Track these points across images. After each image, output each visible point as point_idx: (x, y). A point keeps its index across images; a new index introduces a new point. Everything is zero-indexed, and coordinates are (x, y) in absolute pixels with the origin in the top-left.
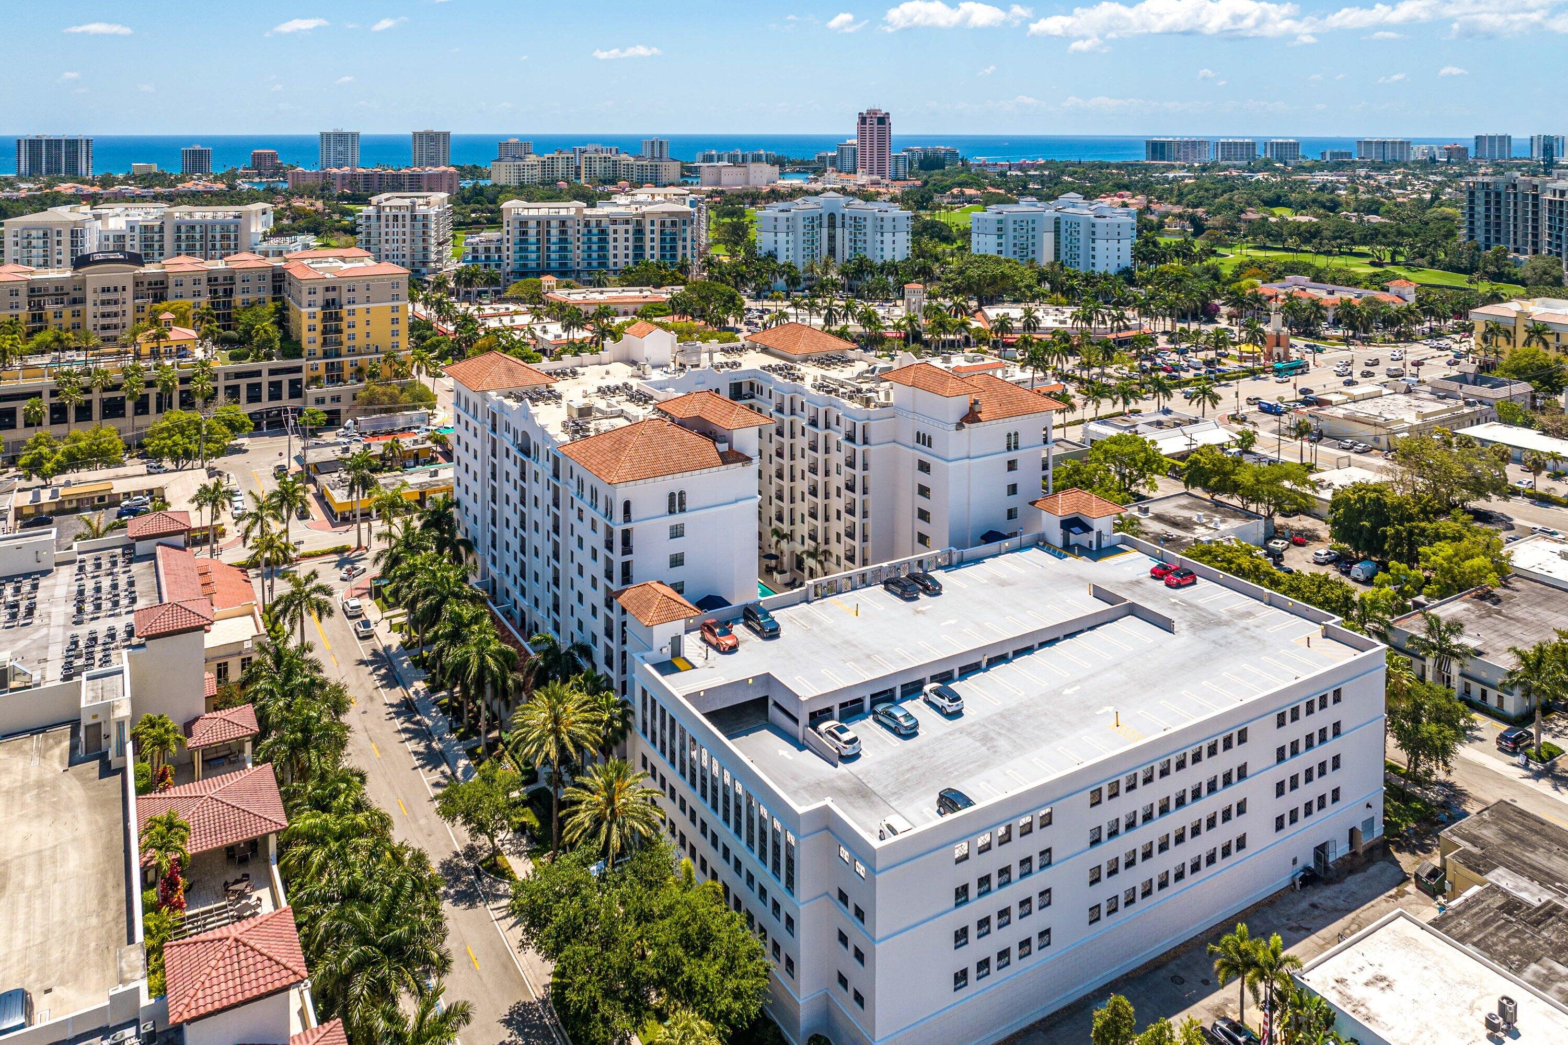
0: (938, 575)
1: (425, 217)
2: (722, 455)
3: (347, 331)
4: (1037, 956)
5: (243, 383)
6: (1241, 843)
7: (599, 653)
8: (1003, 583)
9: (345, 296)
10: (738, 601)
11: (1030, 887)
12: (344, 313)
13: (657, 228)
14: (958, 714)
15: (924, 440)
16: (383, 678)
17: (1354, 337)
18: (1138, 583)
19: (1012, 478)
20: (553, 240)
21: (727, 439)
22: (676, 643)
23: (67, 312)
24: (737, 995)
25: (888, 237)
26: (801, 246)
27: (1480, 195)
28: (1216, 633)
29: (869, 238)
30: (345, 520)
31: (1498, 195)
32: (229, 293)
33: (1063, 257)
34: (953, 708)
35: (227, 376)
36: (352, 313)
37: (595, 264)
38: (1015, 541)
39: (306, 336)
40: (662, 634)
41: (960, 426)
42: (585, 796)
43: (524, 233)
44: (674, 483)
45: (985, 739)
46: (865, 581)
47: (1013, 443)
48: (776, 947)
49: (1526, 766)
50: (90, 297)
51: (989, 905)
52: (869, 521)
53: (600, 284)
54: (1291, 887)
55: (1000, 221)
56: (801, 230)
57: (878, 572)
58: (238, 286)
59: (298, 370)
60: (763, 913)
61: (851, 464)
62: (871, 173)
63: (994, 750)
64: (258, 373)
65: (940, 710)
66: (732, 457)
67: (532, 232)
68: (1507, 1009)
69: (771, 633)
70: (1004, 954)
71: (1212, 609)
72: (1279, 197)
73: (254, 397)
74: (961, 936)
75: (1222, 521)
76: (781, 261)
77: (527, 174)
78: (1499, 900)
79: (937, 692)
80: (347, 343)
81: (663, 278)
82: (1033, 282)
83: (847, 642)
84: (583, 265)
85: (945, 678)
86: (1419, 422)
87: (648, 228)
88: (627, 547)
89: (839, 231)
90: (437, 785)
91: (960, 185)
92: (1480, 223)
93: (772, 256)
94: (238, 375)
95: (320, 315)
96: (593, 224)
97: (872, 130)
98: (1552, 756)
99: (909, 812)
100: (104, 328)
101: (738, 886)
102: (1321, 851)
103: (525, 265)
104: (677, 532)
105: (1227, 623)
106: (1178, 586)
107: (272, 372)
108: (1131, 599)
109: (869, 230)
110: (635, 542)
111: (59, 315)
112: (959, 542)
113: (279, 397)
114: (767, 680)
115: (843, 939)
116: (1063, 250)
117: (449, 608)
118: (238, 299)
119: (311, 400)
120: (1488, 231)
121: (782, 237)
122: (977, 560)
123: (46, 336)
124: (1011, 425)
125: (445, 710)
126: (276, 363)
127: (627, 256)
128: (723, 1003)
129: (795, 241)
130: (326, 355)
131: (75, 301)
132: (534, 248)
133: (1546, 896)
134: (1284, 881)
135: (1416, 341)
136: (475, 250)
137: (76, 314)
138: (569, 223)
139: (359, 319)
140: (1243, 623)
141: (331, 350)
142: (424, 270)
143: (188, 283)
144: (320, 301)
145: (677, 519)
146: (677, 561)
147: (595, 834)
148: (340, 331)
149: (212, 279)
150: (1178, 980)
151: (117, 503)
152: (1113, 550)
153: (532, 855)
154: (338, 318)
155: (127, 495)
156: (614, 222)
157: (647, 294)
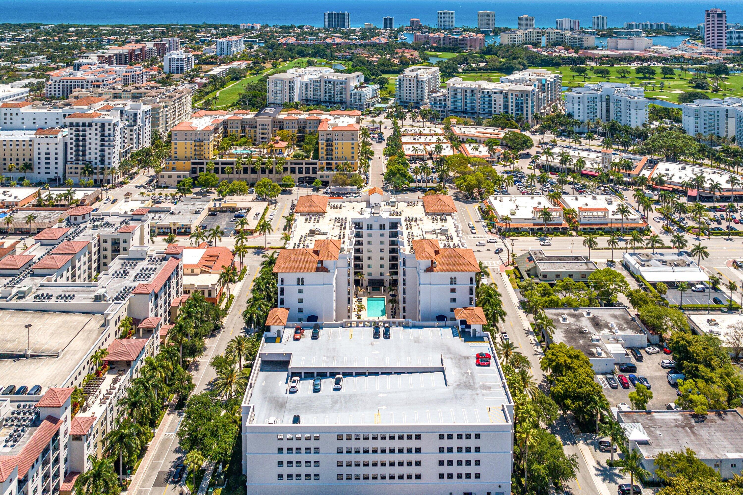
1: (422, 81)
2: (317, 268)
3: (335, 151)
4: (313, 481)
5: (297, 167)
6: (418, 477)
9: (334, 138)
12: (334, 144)
13: (514, 97)
14: (338, 390)
18: (466, 358)
19: (453, 296)
20: (468, 98)
22: (279, 332)
23: (252, 131)
26: (586, 111)
28: (462, 392)
29: (623, 111)
32: (304, 127)
35: (291, 164)
36: (337, 144)
37: (486, 110)
38: (443, 323)
40: (274, 329)
41: (425, 271)
43: (456, 94)
44: (300, 275)
45: (336, 402)
47: (453, 281)
50: (258, 127)
55: (697, 110)
56: (586, 104)
58: (308, 126)
59: (316, 164)
63: (333, 407)
64: (302, 164)
67: (459, 94)
69: (316, 337)
70: (299, 476)
71: (478, 380)
73: (300, 172)
75: (622, 330)
76: (576, 118)
80: (335, 155)
81: (506, 124)
83: (334, 349)
84: (481, 111)
85: (347, 374)
87: (510, 97)
88: (283, 294)
93: (571, 115)
94: (296, 164)
95: (325, 144)
96: (486, 93)
99: (286, 418)
100: (262, 138)
103: (456, 108)
104: (301, 291)
105: (474, 389)
106: (480, 365)
107: (307, 164)
109: (623, 106)
110: (285, 292)
111: (249, 131)
112: (425, 317)
113: (309, 173)
114: (290, 355)
118: (307, 130)
119: (319, 176)
121: (576, 106)
122: (421, 327)
124: (452, 275)
126: (309, 160)
127: (500, 108)
129: (583, 109)
130: (328, 159)
131: (254, 127)
132: (459, 101)
136: (435, 100)
137: (255, 132)
138: (475, 92)
139: (340, 146)
140: (481, 391)
141: (329, 157)
142: (421, 103)
143: (290, 123)
144: (325, 139)
145: (301, 287)
146: (301, 301)
148: (332, 150)
149: (299, 122)
151: (237, 211)
152: (480, 339)
154: (332, 145)
155: (241, 209)
156: (495, 93)
157: (496, 131)
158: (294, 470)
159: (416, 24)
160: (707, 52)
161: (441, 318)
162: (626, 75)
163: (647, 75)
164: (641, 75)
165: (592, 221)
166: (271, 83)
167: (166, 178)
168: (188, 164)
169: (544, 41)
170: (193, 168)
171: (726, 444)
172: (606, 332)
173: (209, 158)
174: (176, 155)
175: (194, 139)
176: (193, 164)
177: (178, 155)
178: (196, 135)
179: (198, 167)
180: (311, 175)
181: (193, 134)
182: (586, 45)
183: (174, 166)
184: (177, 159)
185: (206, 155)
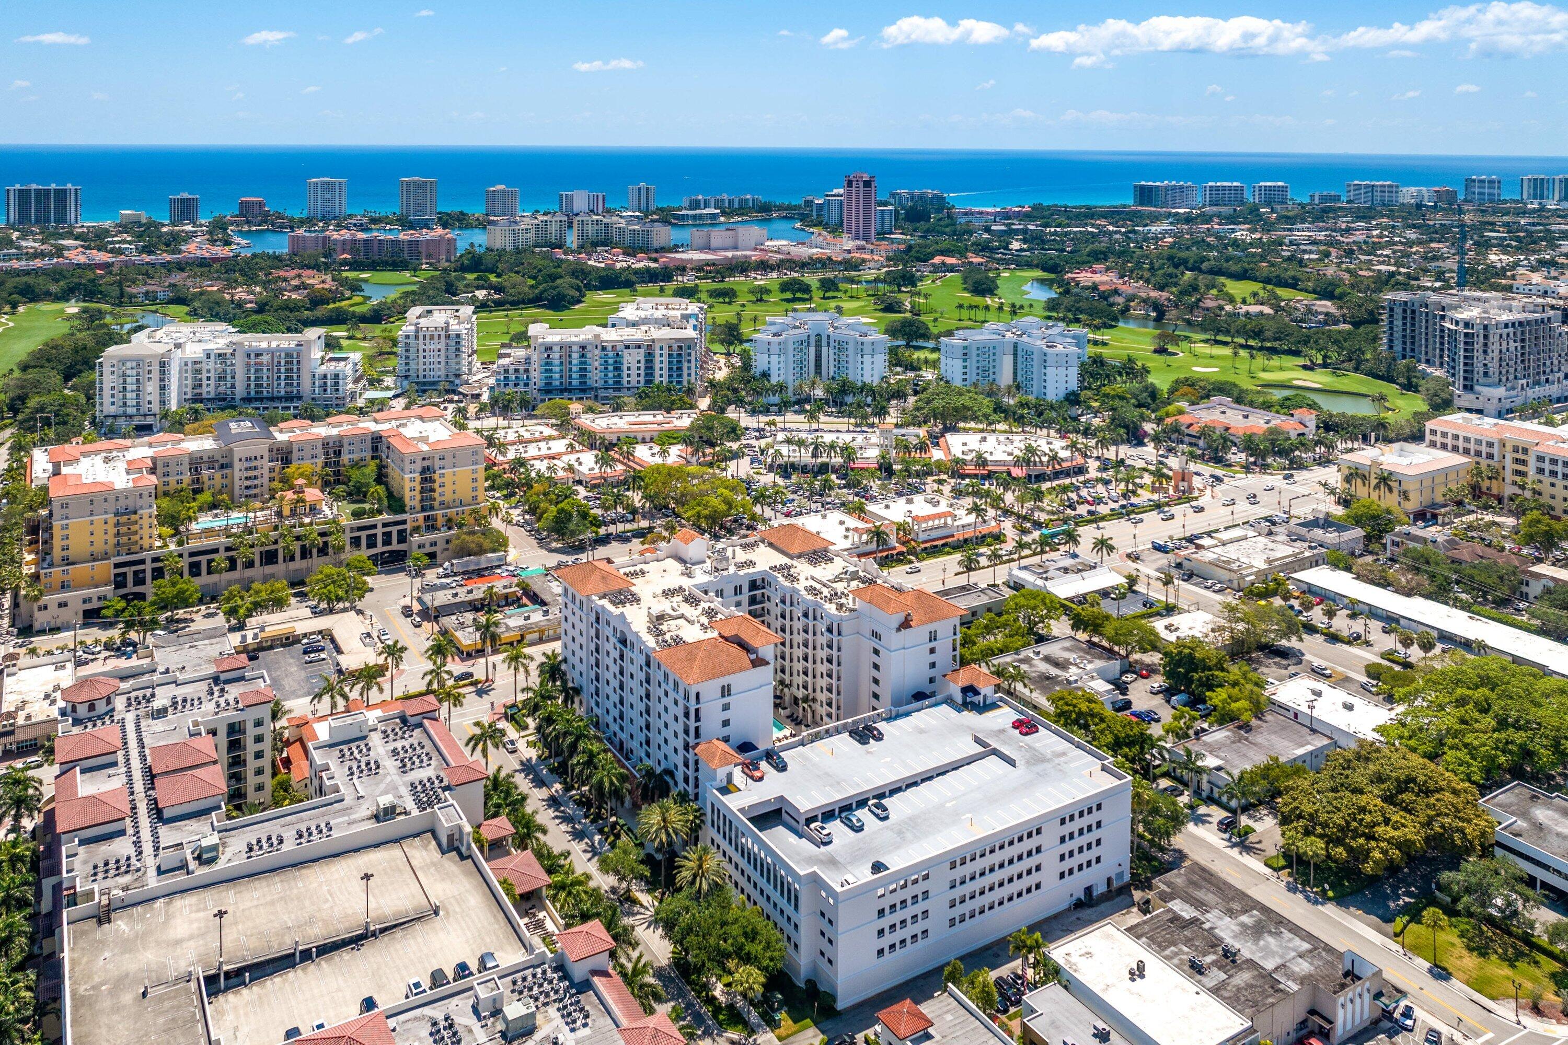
0: (881, 726)
2: (752, 661)
3: (438, 490)
4: (921, 942)
5: (364, 534)
6: (1038, 886)
7: (680, 776)
8: (921, 731)
9: (438, 464)
10: (762, 746)
11: (918, 909)
12: (436, 476)
13: (665, 352)
14: (886, 818)
15: (876, 635)
16: (532, 781)
17: (1255, 463)
18: (1003, 731)
19: (932, 658)
20: (575, 362)
21: (755, 651)
22: (730, 776)
23: (218, 476)
24: (772, 959)
25: (868, 359)
26: (791, 365)
27: (1398, 310)
28: (1040, 768)
29: (850, 359)
30: (469, 655)
31: (1413, 312)
32: (338, 453)
33: (1019, 379)
34: (883, 814)
35: (352, 530)
36: (442, 476)
37: (612, 382)
38: (933, 700)
39: (407, 494)
40: (721, 773)
41: (898, 630)
42: (686, 863)
43: (549, 356)
44: (724, 681)
45: (900, 833)
46: (838, 731)
47: (933, 637)
48: (789, 939)
49: (1229, 840)
50: (237, 465)
51: (896, 918)
52: (842, 682)
53: (618, 408)
54: (1069, 909)
55: (965, 348)
56: (791, 352)
57: (845, 726)
58: (347, 449)
59: (404, 522)
60: (782, 922)
61: (830, 647)
62: (857, 238)
63: (903, 839)
64: (372, 527)
65: (877, 816)
66: (758, 662)
67: (555, 356)
68: (1141, 967)
69: (782, 767)
70: (903, 942)
71: (1042, 750)
72: (1246, 271)
73: (372, 544)
74: (881, 932)
75: (1090, 662)
76: (774, 380)
77: (522, 237)
78: (1170, 915)
79: (876, 806)
80: (439, 499)
81: (673, 402)
82: (989, 411)
83: (826, 774)
84: (600, 384)
85: (881, 796)
86: (1265, 566)
87: (658, 352)
88: (698, 719)
89: (824, 350)
90: (585, 851)
91: (943, 253)
92: (1398, 335)
93: (766, 375)
94: (360, 529)
95: (418, 479)
96: (610, 348)
97: (858, 193)
98: (1246, 833)
99: (857, 872)
100: (247, 488)
101: (769, 909)
102: (1088, 890)
103: (551, 384)
104: (726, 707)
105: (1048, 761)
106: (1026, 734)
107: (385, 525)
108: (994, 745)
109: (851, 352)
110: (702, 714)
111: (211, 478)
112: (897, 702)
113: (390, 543)
114: (782, 798)
115: (823, 934)
116: (1019, 373)
117: (581, 746)
118: (345, 458)
119: (415, 546)
120: (1404, 343)
121: (774, 359)
122: (908, 714)
123: (206, 497)
124: (932, 627)
125: (579, 803)
126: (385, 517)
127: (639, 375)
128: (765, 963)
129: (786, 362)
130: (423, 509)
131: (222, 467)
132: (557, 369)
133: (1195, 914)
134: (1064, 906)
135: (1306, 468)
136: (506, 371)
137: (224, 477)
138: (588, 348)
139: (448, 480)
140: (1057, 761)
141: (427, 505)
142: (457, 382)
143: (304, 448)
144: (419, 469)
145: (727, 700)
146: (726, 723)
147: (693, 883)
148: (433, 490)
149: (326, 443)
150: (997, 955)
151: (299, 641)
152: (994, 706)
153: (649, 891)
154: (432, 481)
155: (305, 635)
156: (627, 347)
157: (660, 418)
158: (899, 934)
159: (256, 211)
160: (859, 248)
161: (919, 696)
162: (765, 297)
163: (798, 295)
164: (789, 295)
165: (934, 534)
166: (107, 369)
167: (53, 609)
168: (106, 569)
169: (572, 240)
170: (116, 575)
171: (1286, 743)
172: (1073, 670)
173: (151, 547)
174: (65, 553)
175: (113, 510)
176: (117, 566)
177: (72, 554)
178: (117, 499)
179: (129, 571)
180: (395, 546)
181: (111, 498)
182: (656, 244)
183: (66, 578)
184: (68, 562)
185: (146, 543)
